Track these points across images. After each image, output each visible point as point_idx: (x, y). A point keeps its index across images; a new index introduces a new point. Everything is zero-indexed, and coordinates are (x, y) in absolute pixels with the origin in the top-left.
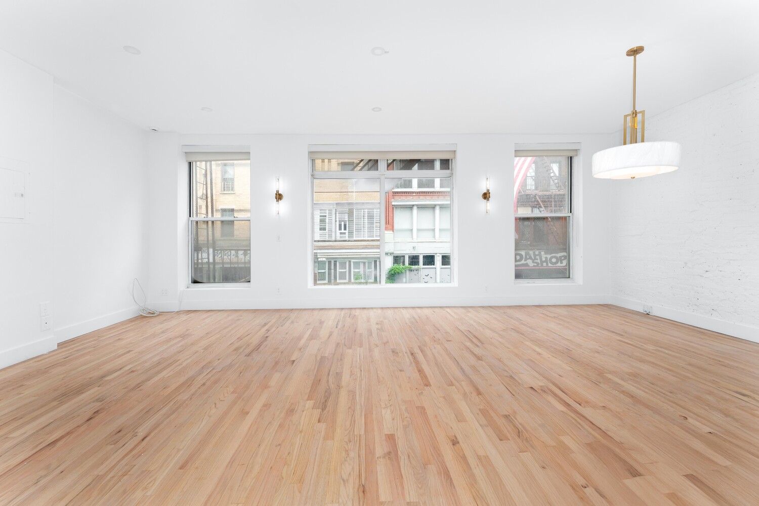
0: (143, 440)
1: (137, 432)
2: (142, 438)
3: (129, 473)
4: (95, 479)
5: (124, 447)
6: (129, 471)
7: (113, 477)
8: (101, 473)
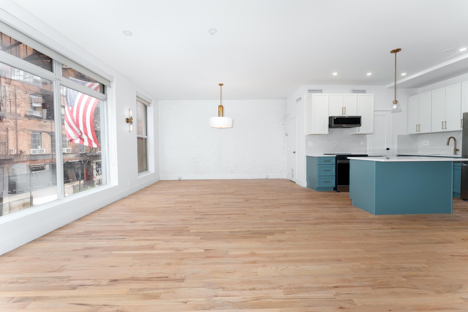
0: (337, 287)
1: (334, 295)
2: (336, 288)
3: (359, 277)
4: (375, 288)
5: (350, 292)
6: (358, 277)
7: (367, 282)
8: (370, 288)
